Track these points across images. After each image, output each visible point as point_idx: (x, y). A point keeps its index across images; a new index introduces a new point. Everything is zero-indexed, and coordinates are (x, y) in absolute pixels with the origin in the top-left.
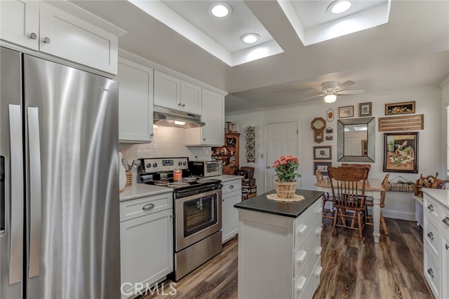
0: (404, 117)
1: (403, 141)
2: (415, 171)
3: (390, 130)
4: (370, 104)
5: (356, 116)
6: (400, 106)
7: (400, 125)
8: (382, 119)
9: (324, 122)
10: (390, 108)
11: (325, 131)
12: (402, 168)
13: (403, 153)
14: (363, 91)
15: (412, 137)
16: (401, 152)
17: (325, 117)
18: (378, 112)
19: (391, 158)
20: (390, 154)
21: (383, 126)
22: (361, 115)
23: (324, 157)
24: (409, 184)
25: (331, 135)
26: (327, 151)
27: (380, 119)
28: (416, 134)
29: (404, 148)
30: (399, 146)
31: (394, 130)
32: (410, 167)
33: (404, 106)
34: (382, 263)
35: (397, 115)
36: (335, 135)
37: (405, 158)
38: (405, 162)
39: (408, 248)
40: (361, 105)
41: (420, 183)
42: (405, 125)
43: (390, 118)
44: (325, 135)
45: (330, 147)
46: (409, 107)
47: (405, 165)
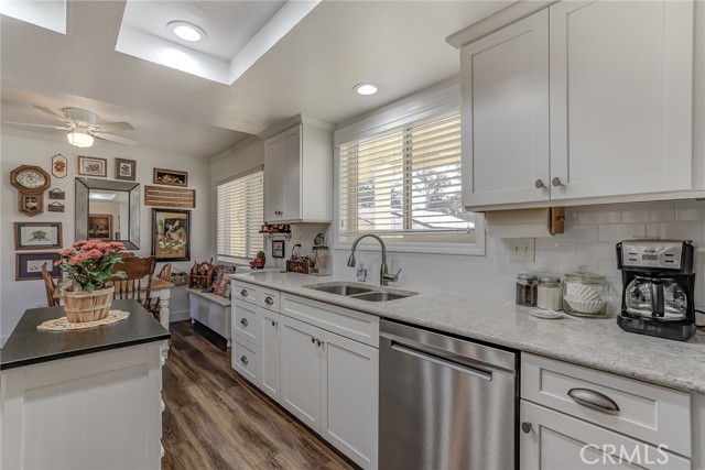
0: (176, 190)
1: (175, 220)
2: (188, 257)
3: (160, 204)
4: (134, 163)
5: (111, 177)
6: (172, 175)
7: (171, 200)
8: (150, 187)
9: (47, 178)
10: (160, 175)
11: (46, 194)
12: (174, 255)
13: (175, 236)
14: (135, 143)
15: (184, 216)
16: (173, 235)
17: (47, 167)
18: (145, 178)
19: (161, 243)
20: (160, 237)
21: (151, 199)
22: (118, 177)
23: (43, 242)
24: (181, 275)
25: (61, 202)
26: (51, 233)
27: (147, 188)
28: (188, 212)
29: (175, 229)
30: (171, 227)
31: (163, 204)
32: (182, 254)
33: (176, 176)
34: (186, 379)
35: (168, 186)
36: (68, 202)
37: (177, 243)
38: (176, 248)
39: (198, 351)
40: (119, 161)
41: (195, 271)
42: (177, 200)
43: (160, 188)
44: (47, 201)
45: (58, 225)
46: (181, 178)
47: (177, 251)
